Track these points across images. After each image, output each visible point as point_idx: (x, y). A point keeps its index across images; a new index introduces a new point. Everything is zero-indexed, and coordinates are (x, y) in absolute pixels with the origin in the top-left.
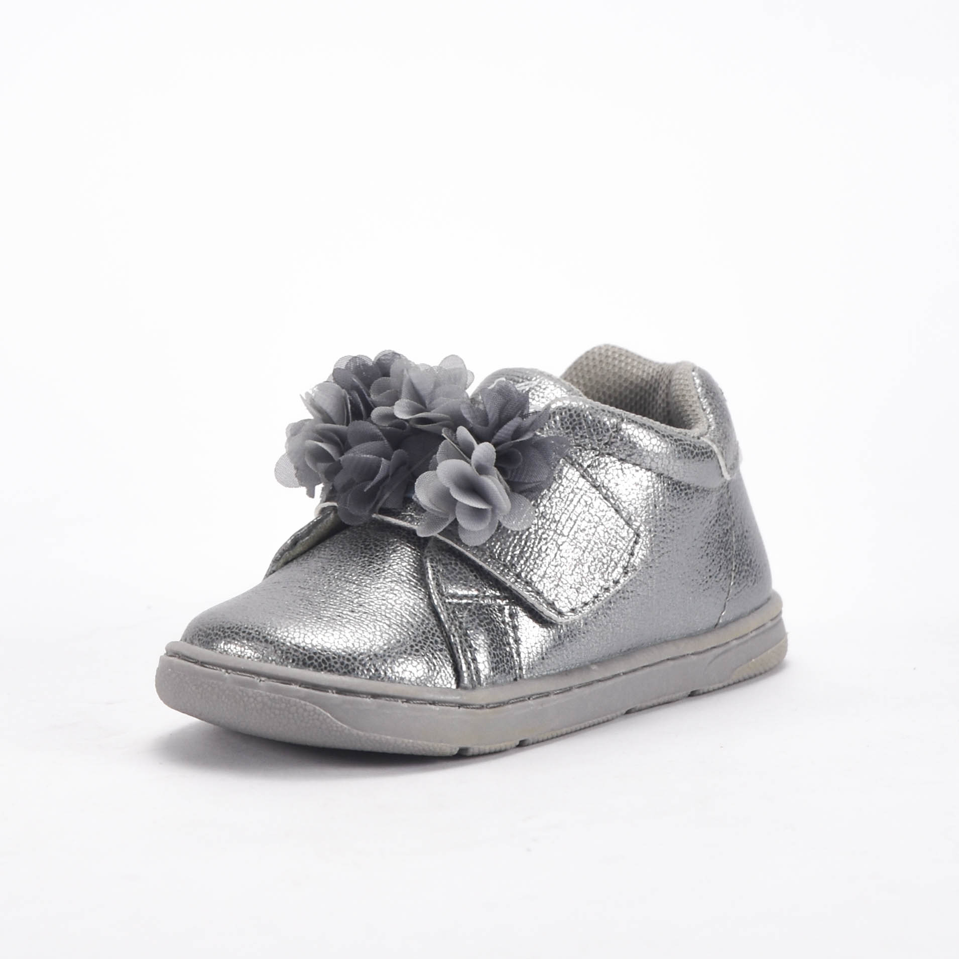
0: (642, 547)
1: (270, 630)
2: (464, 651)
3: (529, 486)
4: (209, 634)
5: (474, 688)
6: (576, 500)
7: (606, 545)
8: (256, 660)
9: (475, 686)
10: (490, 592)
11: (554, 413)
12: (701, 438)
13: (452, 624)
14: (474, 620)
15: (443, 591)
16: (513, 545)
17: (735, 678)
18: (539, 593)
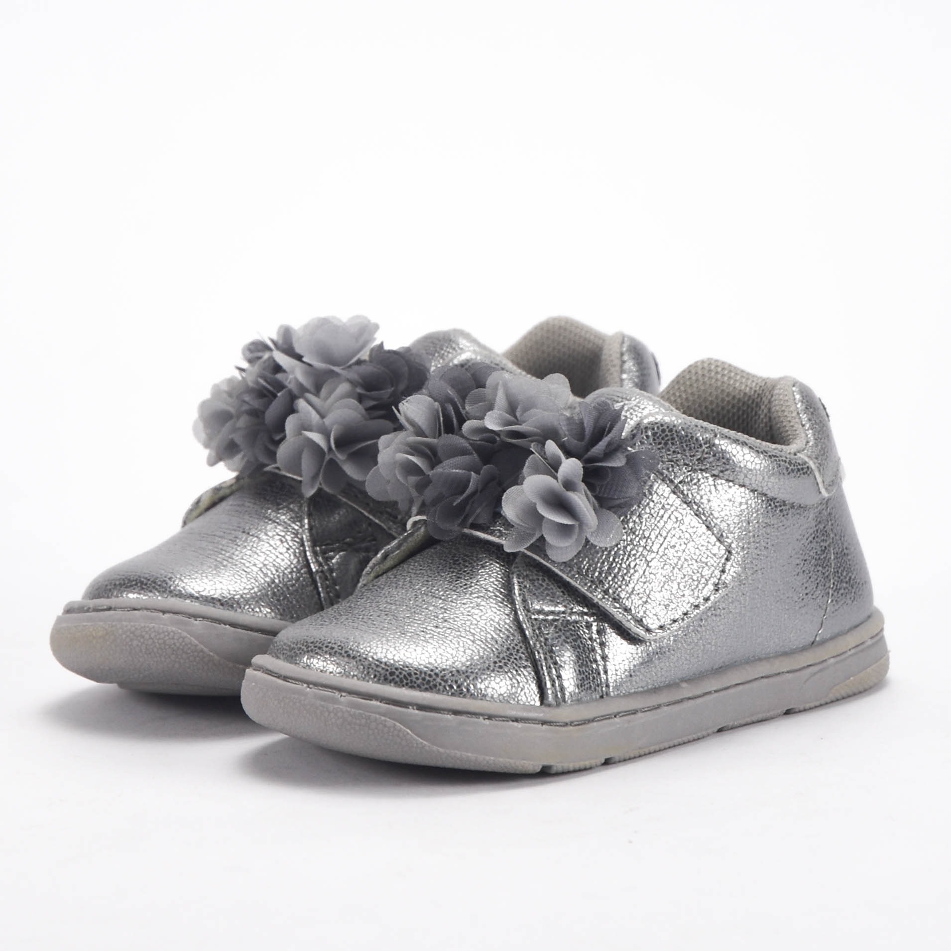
0: (734, 564)
1: (352, 645)
2: (549, 668)
3: (618, 502)
4: (293, 648)
5: (558, 705)
6: (666, 516)
7: (696, 561)
8: (338, 675)
9: (560, 703)
10: (578, 608)
11: (646, 428)
12: (798, 454)
13: (537, 640)
14: (560, 637)
15: (529, 608)
16: (601, 561)
17: (832, 696)
18: (627, 610)
